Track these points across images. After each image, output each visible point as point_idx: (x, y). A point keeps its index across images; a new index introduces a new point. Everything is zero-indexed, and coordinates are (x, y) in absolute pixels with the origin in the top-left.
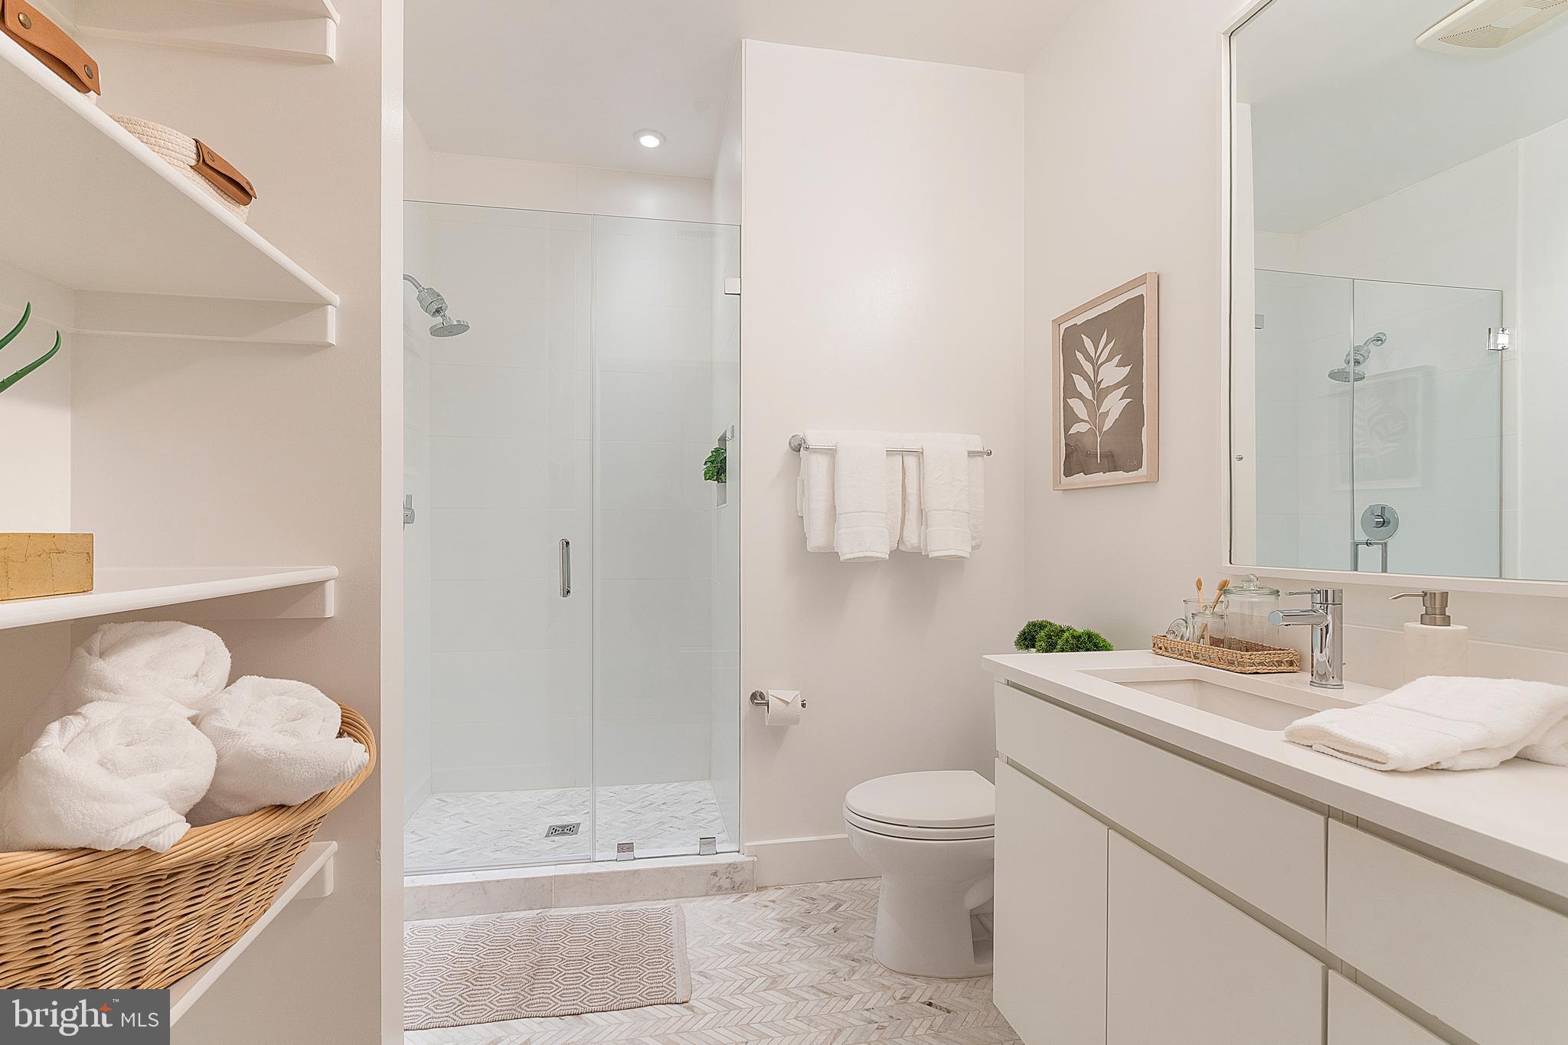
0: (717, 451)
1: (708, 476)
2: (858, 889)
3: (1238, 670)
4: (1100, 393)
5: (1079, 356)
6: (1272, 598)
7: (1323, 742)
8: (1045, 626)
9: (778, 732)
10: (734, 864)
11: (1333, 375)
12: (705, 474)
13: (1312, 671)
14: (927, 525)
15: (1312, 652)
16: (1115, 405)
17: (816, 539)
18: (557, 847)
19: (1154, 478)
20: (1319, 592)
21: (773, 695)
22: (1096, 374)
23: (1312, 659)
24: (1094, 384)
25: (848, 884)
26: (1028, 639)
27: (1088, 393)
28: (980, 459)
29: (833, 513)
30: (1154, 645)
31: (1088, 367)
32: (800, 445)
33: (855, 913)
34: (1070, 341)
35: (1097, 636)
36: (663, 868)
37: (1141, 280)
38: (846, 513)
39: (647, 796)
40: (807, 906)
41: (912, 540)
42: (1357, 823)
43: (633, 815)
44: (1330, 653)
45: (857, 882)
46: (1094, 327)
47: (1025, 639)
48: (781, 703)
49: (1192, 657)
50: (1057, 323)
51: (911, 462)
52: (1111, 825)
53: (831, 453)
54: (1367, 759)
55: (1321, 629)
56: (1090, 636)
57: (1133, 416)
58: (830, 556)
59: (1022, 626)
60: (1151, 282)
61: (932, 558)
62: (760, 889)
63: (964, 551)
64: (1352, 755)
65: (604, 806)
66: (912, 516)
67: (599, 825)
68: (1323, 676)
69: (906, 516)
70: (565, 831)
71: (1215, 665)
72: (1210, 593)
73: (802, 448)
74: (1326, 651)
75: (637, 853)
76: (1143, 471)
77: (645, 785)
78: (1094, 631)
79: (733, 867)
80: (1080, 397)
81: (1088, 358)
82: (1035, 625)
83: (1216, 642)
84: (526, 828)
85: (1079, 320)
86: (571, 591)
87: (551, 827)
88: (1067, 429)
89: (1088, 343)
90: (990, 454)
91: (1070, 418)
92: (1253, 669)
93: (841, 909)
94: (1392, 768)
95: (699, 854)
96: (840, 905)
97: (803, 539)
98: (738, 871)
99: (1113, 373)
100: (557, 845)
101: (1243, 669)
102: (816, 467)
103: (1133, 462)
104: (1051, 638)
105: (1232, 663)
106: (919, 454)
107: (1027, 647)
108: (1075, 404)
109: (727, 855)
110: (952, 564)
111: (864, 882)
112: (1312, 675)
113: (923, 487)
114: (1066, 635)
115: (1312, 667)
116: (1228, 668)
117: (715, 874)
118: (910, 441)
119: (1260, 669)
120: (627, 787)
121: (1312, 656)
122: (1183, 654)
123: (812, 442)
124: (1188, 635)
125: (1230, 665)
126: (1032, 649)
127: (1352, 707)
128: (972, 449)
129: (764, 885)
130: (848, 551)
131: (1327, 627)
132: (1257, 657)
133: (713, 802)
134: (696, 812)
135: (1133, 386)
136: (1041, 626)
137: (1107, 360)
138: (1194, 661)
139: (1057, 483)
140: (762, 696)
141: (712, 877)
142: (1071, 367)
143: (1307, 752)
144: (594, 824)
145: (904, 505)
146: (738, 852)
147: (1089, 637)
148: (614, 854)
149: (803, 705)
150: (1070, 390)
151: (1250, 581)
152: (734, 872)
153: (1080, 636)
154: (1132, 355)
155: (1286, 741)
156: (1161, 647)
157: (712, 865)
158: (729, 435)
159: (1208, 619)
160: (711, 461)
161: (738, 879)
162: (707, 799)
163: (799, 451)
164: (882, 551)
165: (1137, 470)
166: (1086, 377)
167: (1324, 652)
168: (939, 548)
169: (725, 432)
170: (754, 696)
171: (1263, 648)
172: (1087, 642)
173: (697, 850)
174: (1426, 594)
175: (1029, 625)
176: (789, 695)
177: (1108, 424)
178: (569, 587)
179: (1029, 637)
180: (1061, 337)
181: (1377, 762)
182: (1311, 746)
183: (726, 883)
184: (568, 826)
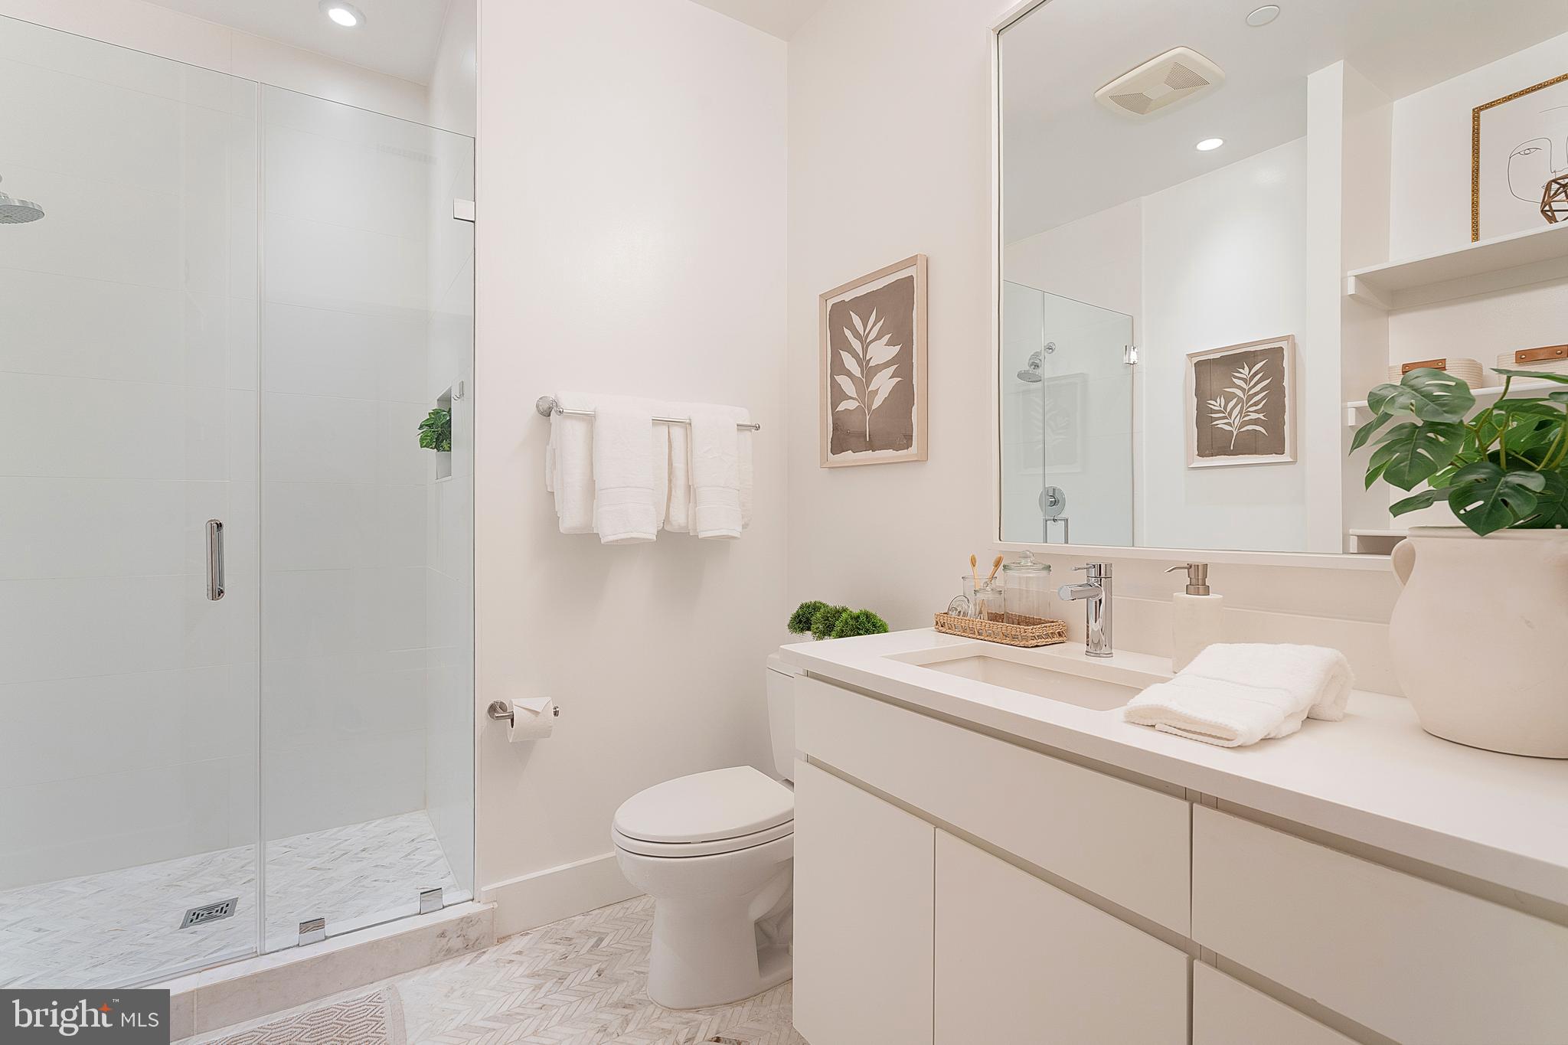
0: (436, 413)
1: (425, 443)
2: (621, 915)
3: (1021, 644)
4: (869, 372)
5: (847, 332)
6: (1044, 573)
7: (1165, 721)
8: (820, 608)
9: (524, 748)
10: (468, 918)
11: (1020, 376)
12: (422, 440)
13: (1088, 641)
14: (696, 503)
15: (1088, 622)
16: (884, 384)
17: (571, 519)
18: (200, 941)
19: (923, 458)
20: (1094, 566)
21: (519, 705)
22: (865, 351)
23: (1088, 630)
24: (862, 362)
25: (608, 910)
26: (803, 621)
27: (856, 371)
28: (748, 433)
29: (591, 489)
30: (937, 623)
31: (856, 345)
32: (550, 409)
33: (621, 946)
34: (838, 317)
35: (875, 616)
36: (369, 943)
37: (912, 261)
38: (607, 489)
39: (340, 843)
40: (562, 949)
41: (679, 518)
42: (1216, 804)
43: (319, 873)
44: (1103, 621)
45: (618, 907)
46: (864, 305)
47: (800, 622)
48: (529, 714)
49: (976, 632)
50: (825, 298)
51: (677, 433)
52: (937, 824)
53: (589, 419)
54: (1210, 736)
55: (1096, 602)
56: (868, 616)
57: (904, 396)
58: (587, 540)
59: (794, 609)
60: (921, 263)
61: (701, 539)
62: (501, 940)
63: (735, 530)
64: (1200, 734)
65: (277, 867)
66: (679, 493)
67: (268, 896)
68: (1098, 644)
69: (673, 493)
70: (214, 914)
71: (1000, 641)
72: (985, 568)
73: (553, 412)
74: (1100, 620)
75: (330, 929)
76: (913, 450)
77: (335, 830)
78: (872, 610)
79: (467, 921)
80: (849, 374)
81: (857, 335)
82: (809, 606)
83: (995, 617)
84: (146, 921)
85: (847, 297)
86: (225, 591)
87: (189, 911)
88: (834, 406)
89: (857, 320)
90: (758, 428)
91: (838, 395)
92: (1034, 642)
93: (604, 944)
94: (1239, 744)
95: (420, 914)
96: (601, 940)
97: (554, 519)
98: (473, 925)
99: (882, 352)
100: (200, 938)
101: (1027, 643)
102: (572, 434)
103: (906, 441)
104: (828, 620)
105: (1014, 637)
106: (687, 425)
107: (802, 630)
108: (843, 380)
109: (457, 907)
110: (722, 543)
111: (626, 905)
112: (1088, 645)
113: (692, 461)
114: (844, 615)
115: (1088, 637)
116: (1012, 643)
117: (443, 935)
118: (676, 410)
119: (1040, 642)
120: (308, 835)
121: (1088, 627)
122: (968, 632)
123: (568, 403)
124: (970, 612)
125: (1012, 640)
126: (807, 632)
127: (1167, 681)
128: (741, 423)
129: (508, 934)
130: (610, 531)
131: (1100, 601)
132: (1037, 630)
133: (431, 837)
134: (409, 854)
135: (903, 365)
136: (815, 607)
137: (878, 338)
138: (978, 637)
139: (824, 460)
140: (503, 707)
141: (438, 939)
142: (838, 343)
143: (1149, 732)
144: (262, 895)
145: (670, 481)
146: (473, 900)
147: (867, 618)
148: (295, 937)
149: (556, 713)
150: (838, 367)
151: (1026, 557)
152: (468, 928)
153: (859, 617)
154: (902, 334)
155: (1125, 722)
156: (943, 625)
157: (438, 924)
158: (455, 393)
159: (987, 596)
160: (428, 425)
161: (473, 934)
162: (422, 835)
163: (549, 415)
164: (649, 532)
165: (908, 448)
166: (855, 355)
167: (1098, 622)
168: (708, 529)
169: (450, 390)
170: (492, 709)
171: (1040, 622)
172: (864, 624)
173: (416, 907)
174: (1191, 567)
175: (802, 607)
176: (541, 704)
177: (877, 402)
178: (221, 584)
179: (804, 620)
180: (828, 313)
181: (1219, 738)
182: (1154, 726)
183: (457, 943)
184: (218, 906)
